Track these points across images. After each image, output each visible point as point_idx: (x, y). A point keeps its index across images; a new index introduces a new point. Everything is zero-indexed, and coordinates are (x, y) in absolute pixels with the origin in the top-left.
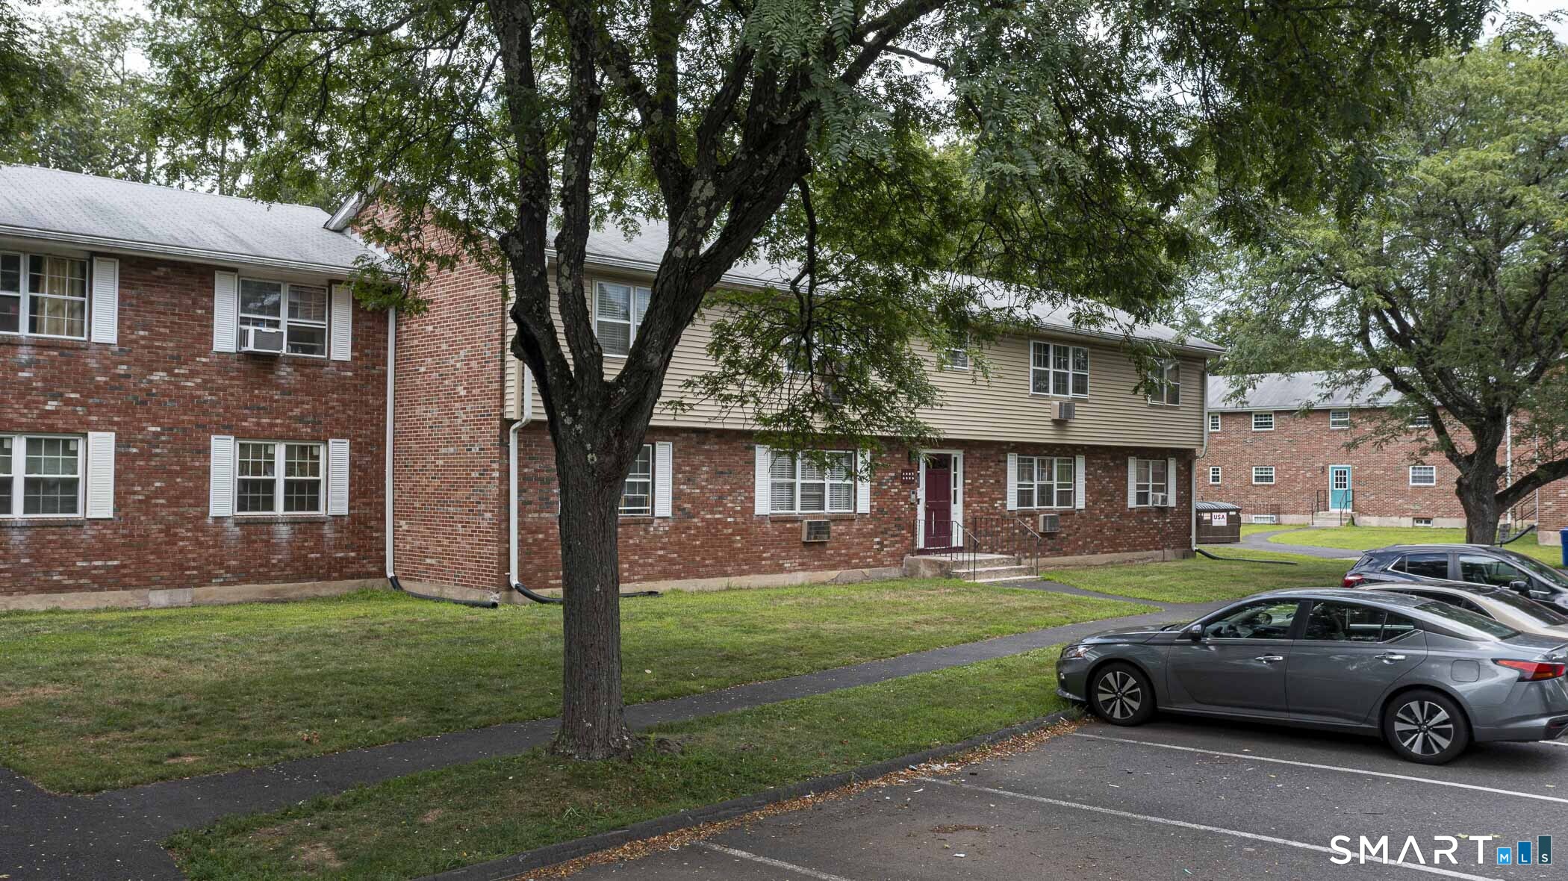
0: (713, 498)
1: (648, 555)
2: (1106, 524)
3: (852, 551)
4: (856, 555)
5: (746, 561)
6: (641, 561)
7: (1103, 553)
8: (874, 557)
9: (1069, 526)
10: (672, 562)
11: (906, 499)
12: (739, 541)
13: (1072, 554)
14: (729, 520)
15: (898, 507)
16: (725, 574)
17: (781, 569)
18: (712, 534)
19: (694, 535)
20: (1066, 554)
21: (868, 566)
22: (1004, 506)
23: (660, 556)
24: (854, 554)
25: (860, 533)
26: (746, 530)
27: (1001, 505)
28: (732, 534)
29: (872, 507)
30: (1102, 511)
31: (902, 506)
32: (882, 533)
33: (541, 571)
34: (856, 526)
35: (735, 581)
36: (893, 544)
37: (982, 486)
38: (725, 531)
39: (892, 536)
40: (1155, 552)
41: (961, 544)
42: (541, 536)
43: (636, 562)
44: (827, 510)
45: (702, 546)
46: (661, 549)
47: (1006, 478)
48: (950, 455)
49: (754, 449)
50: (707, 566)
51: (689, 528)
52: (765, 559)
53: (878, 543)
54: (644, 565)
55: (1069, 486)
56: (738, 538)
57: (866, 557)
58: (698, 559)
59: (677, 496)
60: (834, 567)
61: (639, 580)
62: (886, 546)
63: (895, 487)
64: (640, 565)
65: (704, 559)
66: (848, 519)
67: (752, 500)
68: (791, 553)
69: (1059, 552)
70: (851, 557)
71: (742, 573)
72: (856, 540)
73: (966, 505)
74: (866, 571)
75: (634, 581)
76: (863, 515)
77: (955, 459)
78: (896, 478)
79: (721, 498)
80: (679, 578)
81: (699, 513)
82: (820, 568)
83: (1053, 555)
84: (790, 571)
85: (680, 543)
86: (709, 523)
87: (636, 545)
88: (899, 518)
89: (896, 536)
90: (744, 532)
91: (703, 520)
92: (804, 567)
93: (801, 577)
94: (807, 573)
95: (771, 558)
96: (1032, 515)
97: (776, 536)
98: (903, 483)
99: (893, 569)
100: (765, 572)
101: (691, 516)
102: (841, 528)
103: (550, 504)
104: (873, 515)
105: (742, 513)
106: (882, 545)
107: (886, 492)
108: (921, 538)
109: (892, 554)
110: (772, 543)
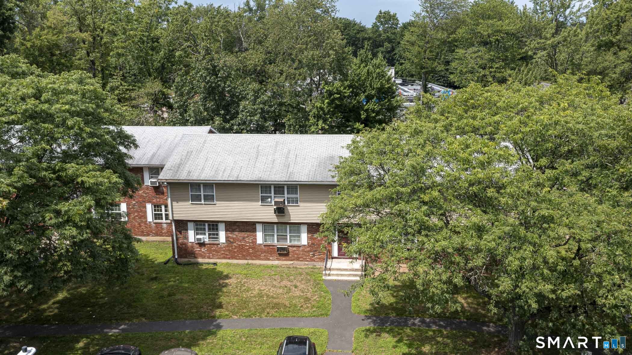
0: (241, 238)
1: (218, 252)
3: (299, 256)
4: (302, 257)
5: (254, 257)
8: (310, 259)
10: (227, 254)
14: (247, 244)
15: (322, 243)
16: (246, 259)
17: (269, 260)
18: (241, 248)
19: (234, 248)
21: (307, 261)
23: (223, 253)
25: (303, 251)
26: (254, 248)
28: (249, 248)
29: (308, 243)
31: (324, 242)
32: (314, 251)
33: (185, 254)
34: (301, 249)
35: (250, 262)
36: (320, 255)
38: (246, 247)
39: (319, 252)
42: (184, 246)
43: (214, 254)
44: (288, 243)
45: (237, 251)
46: (223, 251)
49: (256, 224)
50: (240, 256)
51: (232, 246)
52: (262, 256)
53: (312, 254)
54: (218, 255)
56: (251, 250)
57: (306, 258)
58: (236, 254)
59: (227, 237)
60: (292, 260)
61: (216, 259)
62: (316, 255)
63: (320, 237)
64: (216, 255)
65: (238, 254)
66: (299, 246)
67: (256, 239)
68: (273, 255)
70: (299, 258)
71: (253, 259)
72: (302, 253)
74: (307, 263)
75: (214, 259)
76: (304, 245)
79: (244, 238)
80: (230, 259)
81: (235, 242)
82: (285, 260)
84: (272, 260)
85: (229, 250)
86: (239, 245)
87: (214, 250)
89: (321, 252)
90: (253, 248)
91: (237, 244)
92: (278, 259)
93: (276, 263)
94: (280, 261)
95: (265, 256)
97: (266, 250)
99: (319, 263)
100: (262, 260)
101: (232, 243)
102: (295, 249)
103: (186, 238)
104: (309, 246)
105: (253, 242)
106: (314, 255)
107: (316, 238)
108: (335, 253)
109: (319, 258)
110: (265, 252)
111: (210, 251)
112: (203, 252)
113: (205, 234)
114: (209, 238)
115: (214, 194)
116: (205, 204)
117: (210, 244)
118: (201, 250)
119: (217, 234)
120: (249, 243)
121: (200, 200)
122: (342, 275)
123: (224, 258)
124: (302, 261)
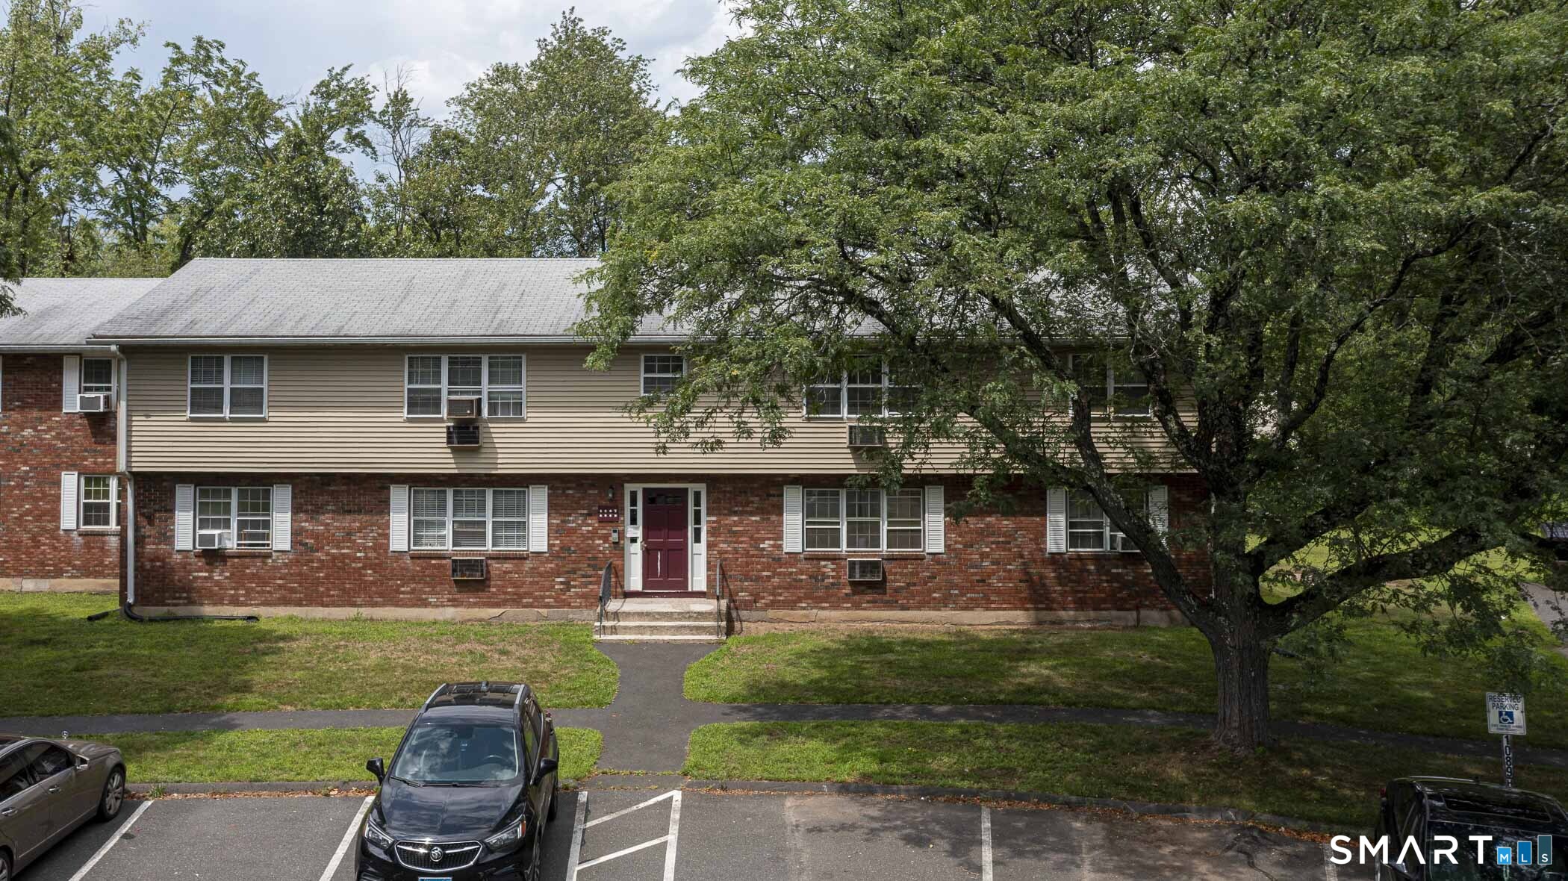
0: (339, 535)
1: (266, 583)
2: (994, 573)
3: (522, 590)
4: (530, 595)
5: (381, 595)
6: (259, 589)
7: (987, 609)
8: (556, 599)
9: (912, 574)
10: (292, 590)
11: (603, 538)
12: (370, 575)
13: (919, 608)
14: (358, 555)
15: (593, 547)
16: (354, 605)
17: (425, 604)
18: (339, 568)
19: (317, 568)
20: (904, 608)
21: (547, 606)
22: (780, 547)
23: (279, 585)
24: (525, 593)
25: (534, 571)
26: (380, 565)
27: (773, 546)
28: (364, 568)
29: (550, 546)
30: (983, 556)
31: (599, 545)
32: (568, 572)
33: (158, 592)
34: (528, 565)
35: (366, 612)
36: (585, 585)
37: (735, 524)
38: (353, 565)
39: (583, 576)
40: (1114, 613)
41: (704, 588)
42: (158, 564)
43: (253, 589)
44: (489, 547)
45: (327, 577)
46: (280, 579)
47: (782, 515)
48: (686, 490)
49: (388, 488)
50: (333, 596)
51: (313, 562)
52: (403, 593)
53: (561, 583)
54: (263, 592)
55: (917, 524)
56: (369, 572)
57: (543, 597)
58: (321, 589)
59: (297, 533)
60: (497, 605)
61: (257, 605)
62: (575, 587)
63: (589, 525)
64: (258, 592)
65: (328, 589)
66: (521, 558)
67: (387, 536)
68: (438, 589)
69: (890, 605)
70: (521, 596)
71: (375, 605)
72: (529, 579)
73: (710, 546)
74: (544, 611)
75: (251, 605)
76: (536, 554)
77: (697, 495)
78: (589, 515)
79: (349, 534)
80: (300, 605)
81: (323, 548)
82: (475, 605)
83: (876, 608)
84: (437, 606)
85: (300, 574)
86: (334, 557)
87: (253, 574)
88: (595, 558)
89: (590, 576)
90: (378, 567)
91: (328, 554)
92: (455, 603)
93: (450, 612)
94: (459, 609)
95: (413, 591)
96: (835, 558)
97: (418, 572)
98: (600, 520)
99: (585, 611)
100: (405, 605)
101: (313, 550)
102: (508, 566)
103: (167, 537)
104: (553, 554)
105: (374, 548)
106: (568, 585)
107: (574, 530)
108: (635, 580)
109: (584, 596)
110: (413, 578)
111: (238, 579)
112: (218, 583)
113: (227, 524)
114: (239, 537)
115: (265, 386)
116: (232, 420)
117: (239, 556)
118: (209, 578)
119: (267, 524)
120: (365, 548)
121: (219, 408)
123: (285, 602)
124: (531, 606)
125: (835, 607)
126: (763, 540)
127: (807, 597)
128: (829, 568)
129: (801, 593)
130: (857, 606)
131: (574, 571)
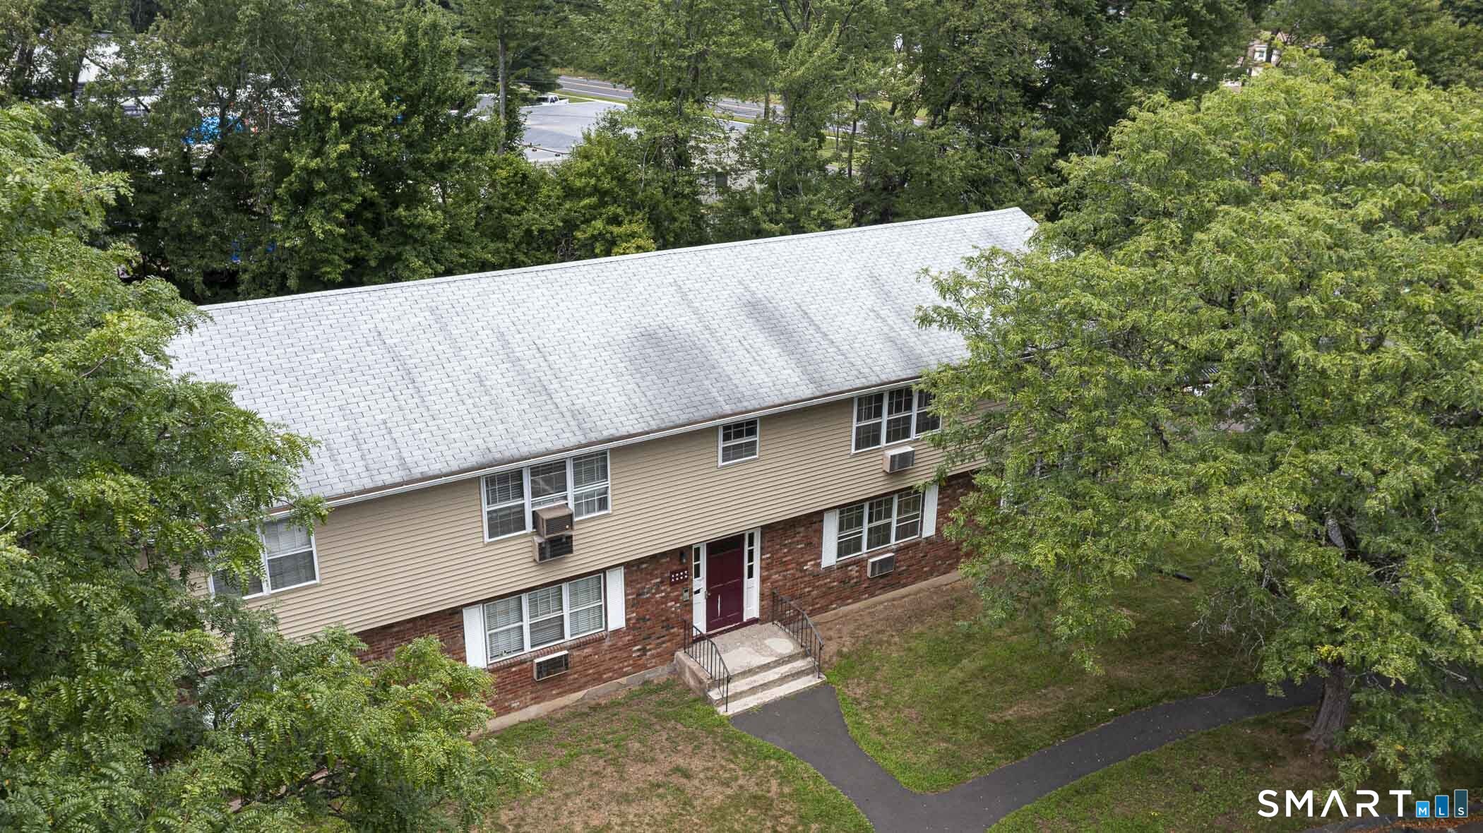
3: (602, 668)
4: (608, 669)
8: (633, 665)
9: (912, 557)
11: (676, 600)
13: (913, 583)
15: (666, 610)
17: (508, 710)
20: (904, 586)
21: (626, 674)
22: (817, 564)
24: (606, 669)
25: (613, 648)
27: (813, 565)
29: (627, 620)
31: (671, 607)
32: (644, 639)
34: (607, 643)
36: (659, 645)
37: (787, 554)
39: (658, 638)
41: (757, 615)
44: (569, 638)
47: (821, 538)
49: (461, 616)
53: (638, 650)
55: (917, 516)
57: (621, 668)
60: (579, 689)
62: (650, 650)
63: (661, 592)
66: (599, 639)
67: (463, 659)
68: (520, 693)
69: (896, 586)
70: (600, 674)
72: (609, 656)
73: (763, 580)
74: (623, 680)
76: (616, 632)
77: (751, 537)
78: (662, 582)
82: (560, 695)
83: (886, 592)
84: (520, 709)
88: (668, 619)
89: (664, 636)
92: (537, 700)
93: (534, 711)
94: (542, 704)
95: (495, 703)
96: (860, 563)
97: (500, 682)
98: (672, 584)
99: (660, 668)
102: (587, 651)
104: (633, 627)
106: (644, 650)
107: (649, 600)
108: (700, 625)
109: (659, 655)
110: (495, 690)
122: (765, 686)
124: (611, 679)
125: (856, 600)
126: (805, 563)
127: (838, 598)
128: (853, 570)
129: (832, 597)
130: (872, 595)
131: (649, 637)
